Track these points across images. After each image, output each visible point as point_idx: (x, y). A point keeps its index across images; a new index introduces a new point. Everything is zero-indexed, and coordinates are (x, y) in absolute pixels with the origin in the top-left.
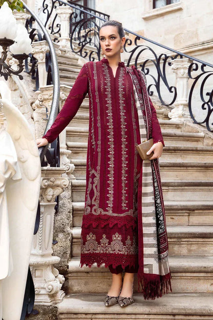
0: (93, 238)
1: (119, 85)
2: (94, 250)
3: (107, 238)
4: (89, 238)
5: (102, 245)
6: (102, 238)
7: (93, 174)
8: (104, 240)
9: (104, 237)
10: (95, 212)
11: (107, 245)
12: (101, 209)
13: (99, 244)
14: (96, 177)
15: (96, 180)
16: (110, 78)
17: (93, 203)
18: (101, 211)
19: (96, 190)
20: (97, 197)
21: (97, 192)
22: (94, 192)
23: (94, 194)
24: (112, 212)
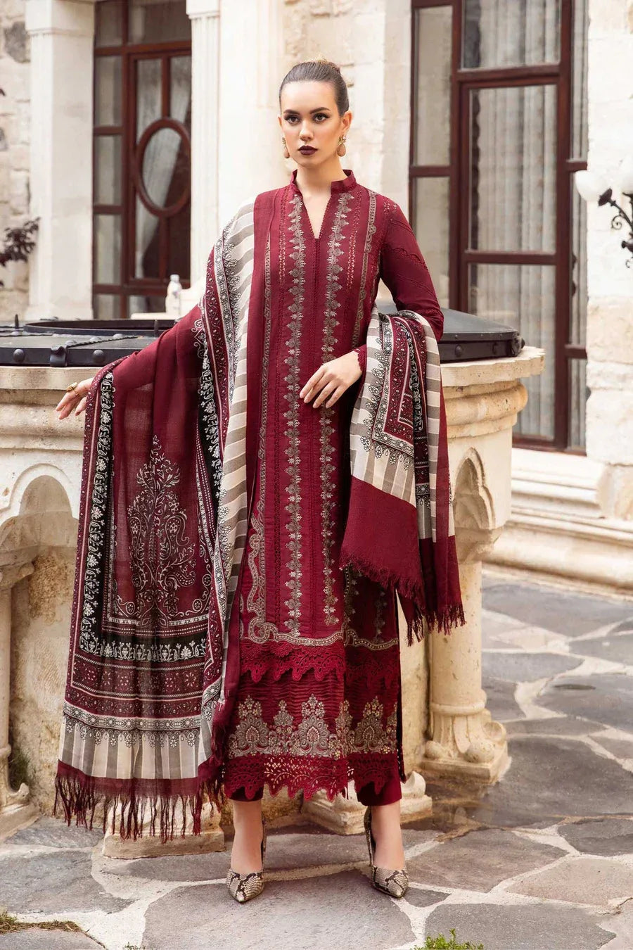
1: (328, 264)
2: (259, 746)
3: (290, 710)
5: (279, 730)
6: (276, 710)
8: (283, 717)
9: (283, 708)
11: (289, 730)
12: (272, 625)
13: (270, 730)
14: (255, 532)
15: (255, 541)
16: (305, 243)
17: (250, 606)
18: (271, 632)
19: (256, 569)
20: (260, 591)
21: (260, 575)
22: (252, 577)
23: (252, 582)
24: (299, 634)
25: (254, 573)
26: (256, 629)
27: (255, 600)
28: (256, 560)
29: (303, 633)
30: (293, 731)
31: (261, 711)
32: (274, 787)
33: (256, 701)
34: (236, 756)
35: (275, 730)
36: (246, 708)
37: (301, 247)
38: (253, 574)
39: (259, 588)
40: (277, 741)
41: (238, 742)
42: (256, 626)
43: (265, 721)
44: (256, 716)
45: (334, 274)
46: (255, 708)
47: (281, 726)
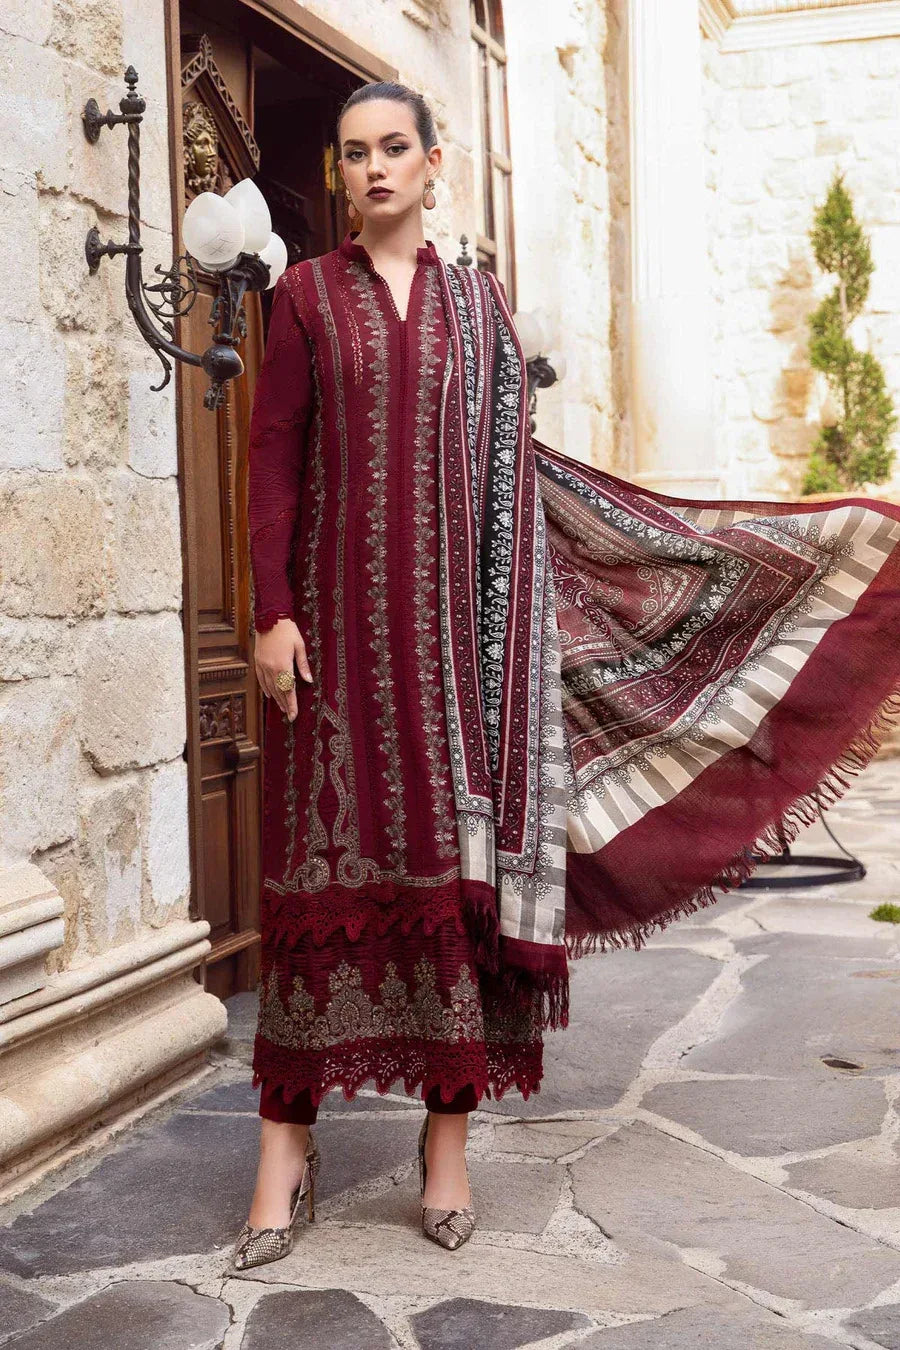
0: (354, 982)
1: (420, 353)
4: (338, 985)
5: (387, 1003)
7: (327, 724)
10: (350, 875)
11: (402, 1002)
12: (369, 860)
13: (375, 1004)
14: (336, 732)
15: (338, 744)
16: (387, 327)
17: (337, 839)
18: (369, 871)
19: (342, 784)
20: (350, 815)
21: (348, 793)
22: (337, 797)
23: (339, 804)
24: (406, 871)
25: (340, 790)
26: (348, 869)
27: (344, 830)
28: (342, 771)
29: (413, 870)
30: (408, 1002)
31: (360, 979)
32: (383, 1081)
33: (353, 967)
34: (327, 1045)
35: (382, 1004)
36: (340, 978)
37: (383, 333)
38: (339, 792)
39: (348, 812)
40: (386, 1019)
41: (329, 1025)
42: (347, 865)
43: (366, 991)
44: (355, 987)
45: (429, 366)
46: (353, 976)
47: (390, 998)
